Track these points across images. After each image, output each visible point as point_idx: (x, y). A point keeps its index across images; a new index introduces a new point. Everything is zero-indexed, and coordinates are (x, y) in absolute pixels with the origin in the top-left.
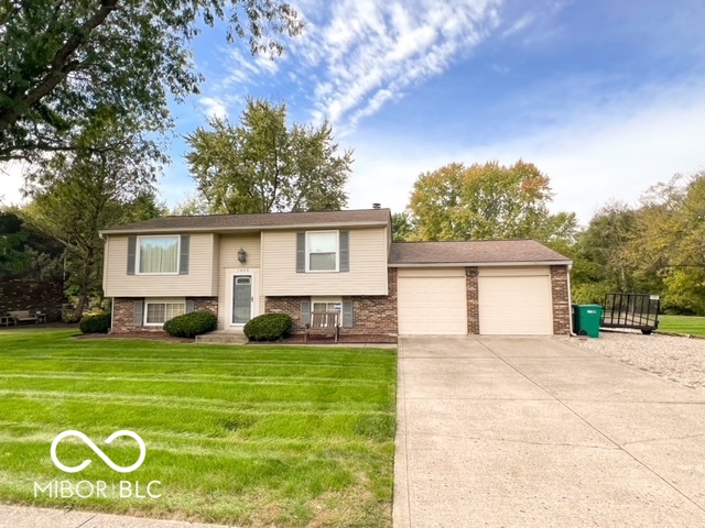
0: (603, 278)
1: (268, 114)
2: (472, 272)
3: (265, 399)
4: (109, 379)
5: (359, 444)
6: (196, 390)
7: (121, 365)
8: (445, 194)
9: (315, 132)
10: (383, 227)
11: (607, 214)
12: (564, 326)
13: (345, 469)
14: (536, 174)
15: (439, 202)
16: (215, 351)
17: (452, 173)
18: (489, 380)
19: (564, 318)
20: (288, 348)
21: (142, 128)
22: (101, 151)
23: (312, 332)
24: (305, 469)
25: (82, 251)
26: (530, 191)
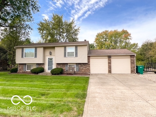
0: (144, 60)
1: (58, 17)
2: (109, 57)
3: (53, 88)
4: (14, 83)
5: (76, 100)
6: (35, 86)
7: (18, 80)
8: (104, 38)
9: (70, 22)
10: (86, 45)
11: (146, 43)
12: (134, 71)
13: (71, 106)
14: (127, 33)
15: (102, 40)
16: (43, 77)
17: (106, 33)
18: (112, 84)
19: (134, 69)
20: (61, 76)
21: (26, 21)
22: (16, 27)
23: (68, 72)
24: (60, 106)
25: (12, 52)
26: (126, 37)
